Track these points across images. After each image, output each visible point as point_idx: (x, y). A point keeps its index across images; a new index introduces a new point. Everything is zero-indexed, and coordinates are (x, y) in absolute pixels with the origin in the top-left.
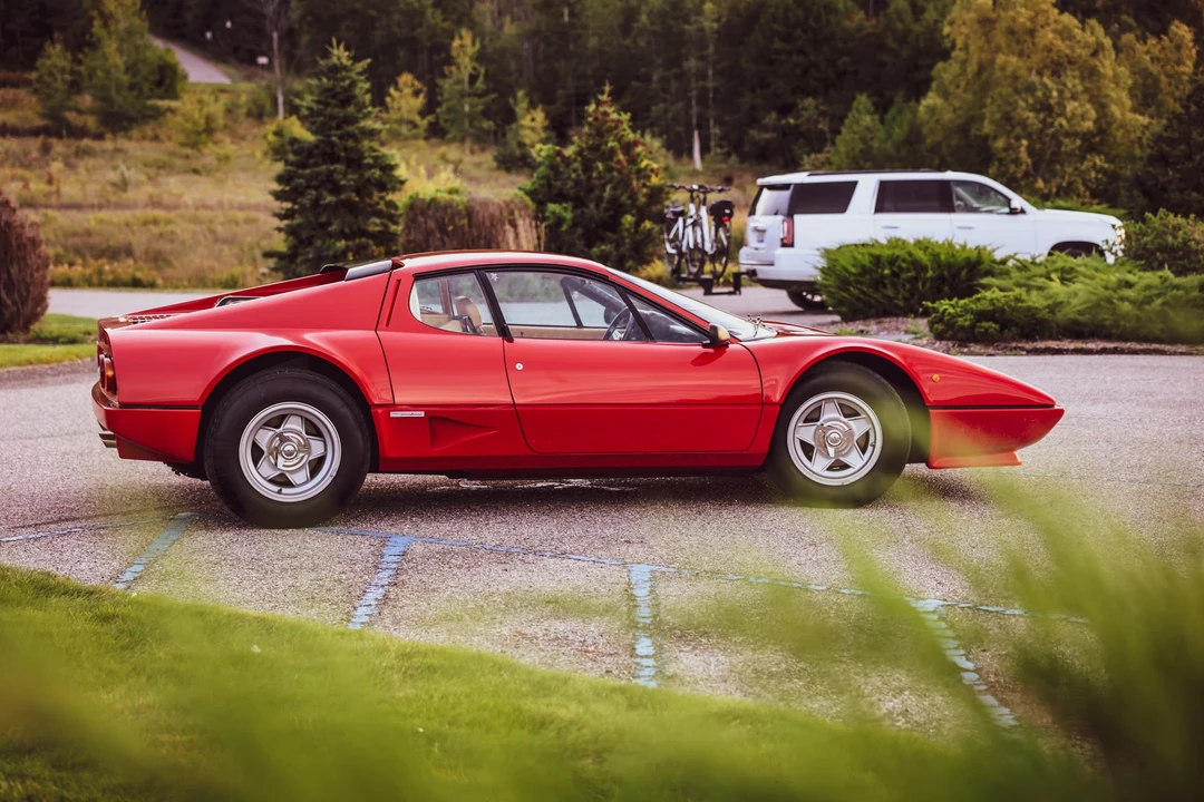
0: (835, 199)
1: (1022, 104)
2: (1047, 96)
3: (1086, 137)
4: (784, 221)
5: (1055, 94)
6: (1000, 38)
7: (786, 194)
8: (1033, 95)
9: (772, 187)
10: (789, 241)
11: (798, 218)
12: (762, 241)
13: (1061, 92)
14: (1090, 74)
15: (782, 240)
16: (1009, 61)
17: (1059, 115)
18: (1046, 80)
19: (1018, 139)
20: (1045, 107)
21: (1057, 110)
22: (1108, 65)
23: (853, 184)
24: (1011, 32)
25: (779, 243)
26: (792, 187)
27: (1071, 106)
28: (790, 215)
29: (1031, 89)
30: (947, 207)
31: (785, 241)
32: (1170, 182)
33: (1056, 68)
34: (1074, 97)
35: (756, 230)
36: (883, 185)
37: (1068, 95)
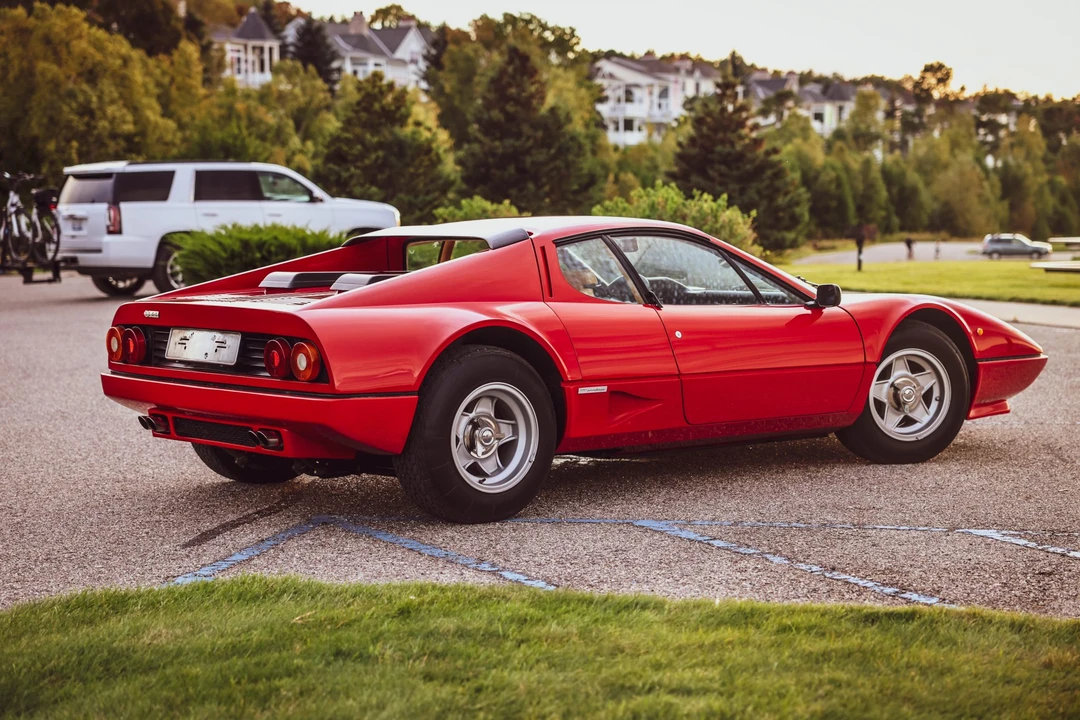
0: (157, 188)
1: (66, 109)
2: (89, 102)
3: (128, 138)
4: (109, 209)
5: (94, 99)
6: (37, 46)
7: (110, 182)
8: (76, 102)
9: (79, 176)
10: (117, 228)
11: (124, 206)
12: (80, 229)
13: (100, 98)
14: (123, 82)
15: (108, 227)
16: (47, 68)
17: (101, 119)
18: (85, 87)
19: (68, 141)
20: (86, 111)
21: (99, 114)
22: (138, 76)
23: (171, 175)
24: (47, 40)
25: (105, 230)
26: (114, 176)
27: (111, 110)
28: (115, 203)
29: (72, 95)
30: (257, 196)
31: (112, 228)
32: (351, 176)
33: (91, 75)
34: (113, 102)
35: (72, 218)
36: (199, 175)
37: (106, 99)
